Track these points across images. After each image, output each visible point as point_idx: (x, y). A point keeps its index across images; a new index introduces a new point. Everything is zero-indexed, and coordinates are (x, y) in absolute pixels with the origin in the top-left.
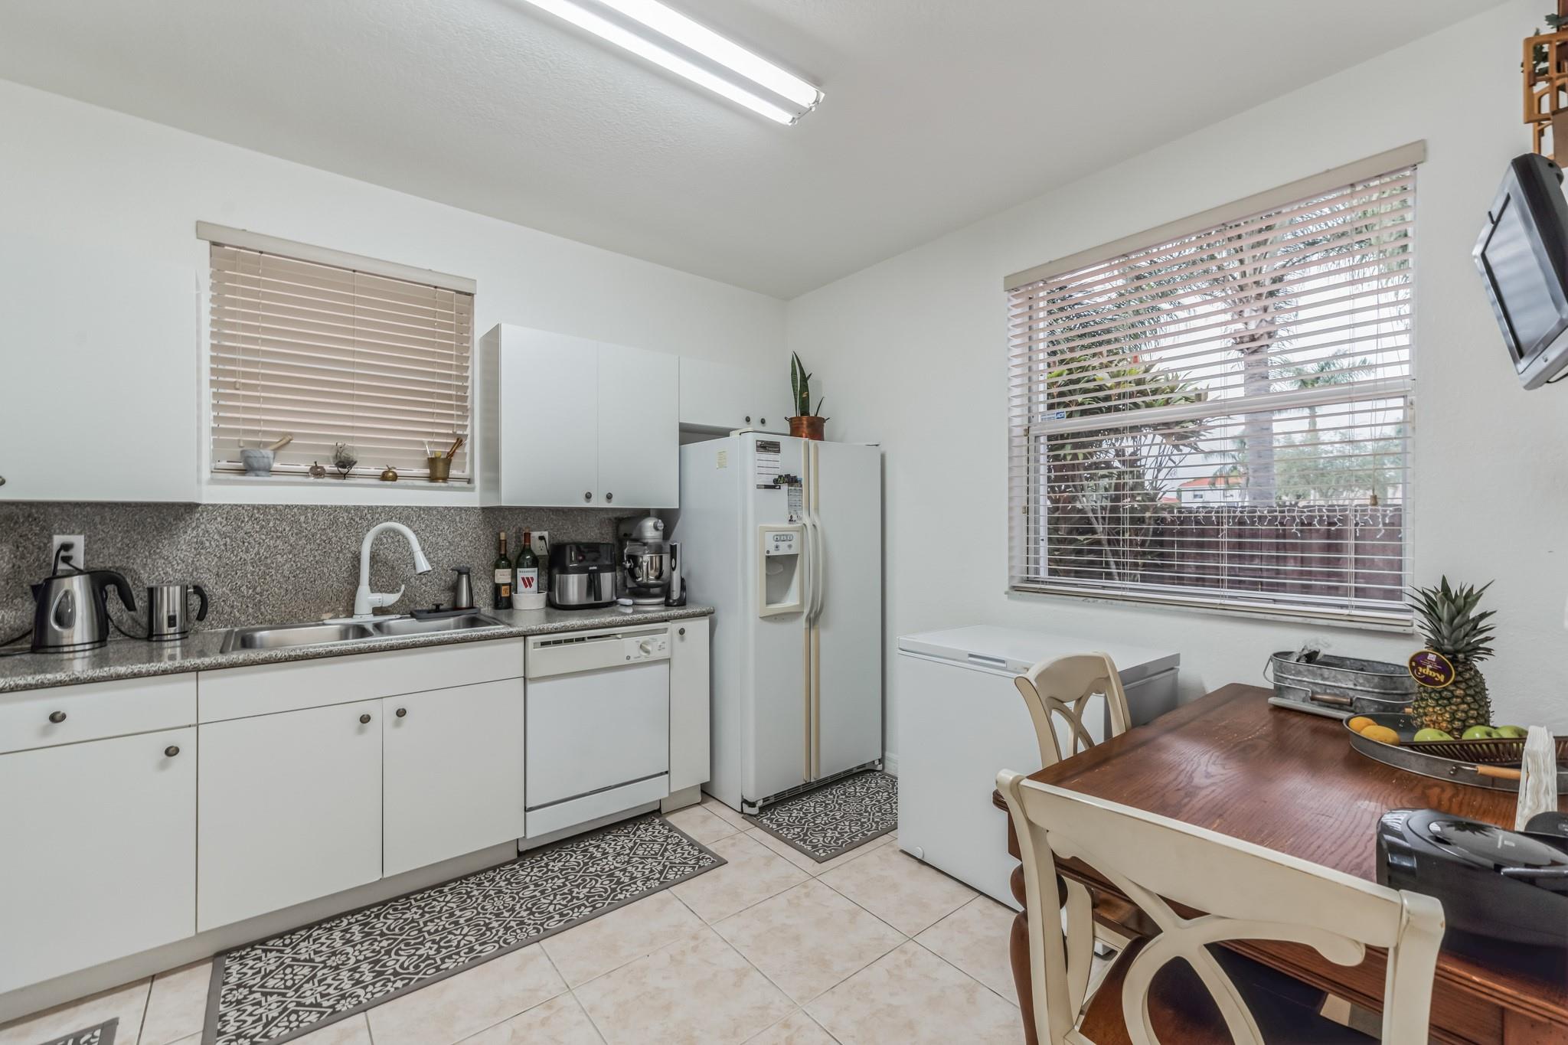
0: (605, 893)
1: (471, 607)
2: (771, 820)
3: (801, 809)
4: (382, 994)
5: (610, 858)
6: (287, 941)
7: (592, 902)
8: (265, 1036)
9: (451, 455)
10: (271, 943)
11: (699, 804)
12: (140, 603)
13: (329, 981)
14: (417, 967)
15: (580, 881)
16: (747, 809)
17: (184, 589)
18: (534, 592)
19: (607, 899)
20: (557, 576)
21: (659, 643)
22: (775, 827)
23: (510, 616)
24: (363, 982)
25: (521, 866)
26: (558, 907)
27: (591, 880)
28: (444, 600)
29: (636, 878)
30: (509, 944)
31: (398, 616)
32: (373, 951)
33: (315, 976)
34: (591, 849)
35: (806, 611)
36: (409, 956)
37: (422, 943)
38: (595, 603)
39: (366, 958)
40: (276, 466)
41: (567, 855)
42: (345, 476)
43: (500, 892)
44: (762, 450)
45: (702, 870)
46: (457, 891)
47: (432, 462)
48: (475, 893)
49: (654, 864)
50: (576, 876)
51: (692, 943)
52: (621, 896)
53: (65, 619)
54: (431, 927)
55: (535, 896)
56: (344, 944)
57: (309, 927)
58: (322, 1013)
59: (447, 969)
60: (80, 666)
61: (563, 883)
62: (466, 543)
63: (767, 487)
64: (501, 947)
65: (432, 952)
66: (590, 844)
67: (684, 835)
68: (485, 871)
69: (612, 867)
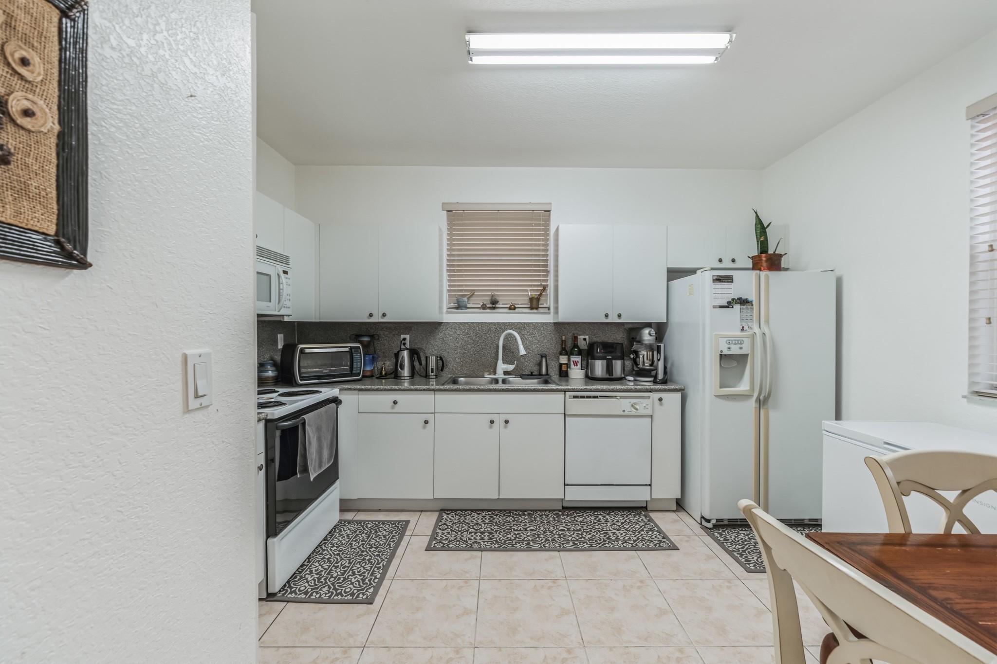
0: (600, 541)
1: (547, 374)
2: (721, 535)
3: (748, 535)
4: (489, 547)
5: (609, 524)
6: (463, 514)
7: (591, 542)
8: (447, 545)
9: (541, 295)
10: (458, 512)
11: (673, 511)
12: (424, 362)
13: (473, 534)
14: (505, 541)
15: (588, 530)
16: (704, 523)
17: (437, 357)
18: (579, 369)
19: (599, 544)
20: (590, 361)
21: (644, 405)
22: (722, 539)
23: (567, 381)
24: (484, 539)
25: (563, 513)
26: (573, 539)
27: (595, 532)
28: (535, 370)
29: (619, 539)
30: (545, 547)
31: (514, 376)
32: (491, 529)
33: (469, 530)
34: (600, 517)
35: (756, 395)
36: (503, 536)
37: (510, 533)
38: (610, 378)
39: (488, 531)
40: (469, 305)
41: (586, 515)
42: (494, 308)
43: (549, 522)
44: (717, 282)
45: (660, 548)
46: (531, 515)
47: (531, 299)
48: (538, 519)
49: (633, 535)
50: (587, 527)
51: (639, 584)
52: (608, 546)
53: (402, 367)
54: (515, 527)
55: (564, 530)
56: (482, 522)
57: (472, 511)
58: (468, 545)
59: (516, 547)
60: (406, 385)
61: (580, 528)
62: (546, 341)
63: (721, 307)
64: (541, 547)
65: (512, 538)
66: (600, 514)
67: (657, 526)
68: (545, 511)
69: (608, 529)
